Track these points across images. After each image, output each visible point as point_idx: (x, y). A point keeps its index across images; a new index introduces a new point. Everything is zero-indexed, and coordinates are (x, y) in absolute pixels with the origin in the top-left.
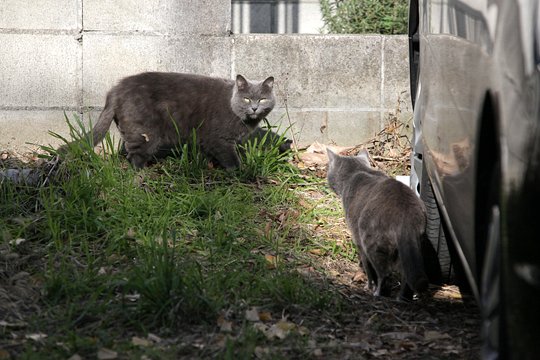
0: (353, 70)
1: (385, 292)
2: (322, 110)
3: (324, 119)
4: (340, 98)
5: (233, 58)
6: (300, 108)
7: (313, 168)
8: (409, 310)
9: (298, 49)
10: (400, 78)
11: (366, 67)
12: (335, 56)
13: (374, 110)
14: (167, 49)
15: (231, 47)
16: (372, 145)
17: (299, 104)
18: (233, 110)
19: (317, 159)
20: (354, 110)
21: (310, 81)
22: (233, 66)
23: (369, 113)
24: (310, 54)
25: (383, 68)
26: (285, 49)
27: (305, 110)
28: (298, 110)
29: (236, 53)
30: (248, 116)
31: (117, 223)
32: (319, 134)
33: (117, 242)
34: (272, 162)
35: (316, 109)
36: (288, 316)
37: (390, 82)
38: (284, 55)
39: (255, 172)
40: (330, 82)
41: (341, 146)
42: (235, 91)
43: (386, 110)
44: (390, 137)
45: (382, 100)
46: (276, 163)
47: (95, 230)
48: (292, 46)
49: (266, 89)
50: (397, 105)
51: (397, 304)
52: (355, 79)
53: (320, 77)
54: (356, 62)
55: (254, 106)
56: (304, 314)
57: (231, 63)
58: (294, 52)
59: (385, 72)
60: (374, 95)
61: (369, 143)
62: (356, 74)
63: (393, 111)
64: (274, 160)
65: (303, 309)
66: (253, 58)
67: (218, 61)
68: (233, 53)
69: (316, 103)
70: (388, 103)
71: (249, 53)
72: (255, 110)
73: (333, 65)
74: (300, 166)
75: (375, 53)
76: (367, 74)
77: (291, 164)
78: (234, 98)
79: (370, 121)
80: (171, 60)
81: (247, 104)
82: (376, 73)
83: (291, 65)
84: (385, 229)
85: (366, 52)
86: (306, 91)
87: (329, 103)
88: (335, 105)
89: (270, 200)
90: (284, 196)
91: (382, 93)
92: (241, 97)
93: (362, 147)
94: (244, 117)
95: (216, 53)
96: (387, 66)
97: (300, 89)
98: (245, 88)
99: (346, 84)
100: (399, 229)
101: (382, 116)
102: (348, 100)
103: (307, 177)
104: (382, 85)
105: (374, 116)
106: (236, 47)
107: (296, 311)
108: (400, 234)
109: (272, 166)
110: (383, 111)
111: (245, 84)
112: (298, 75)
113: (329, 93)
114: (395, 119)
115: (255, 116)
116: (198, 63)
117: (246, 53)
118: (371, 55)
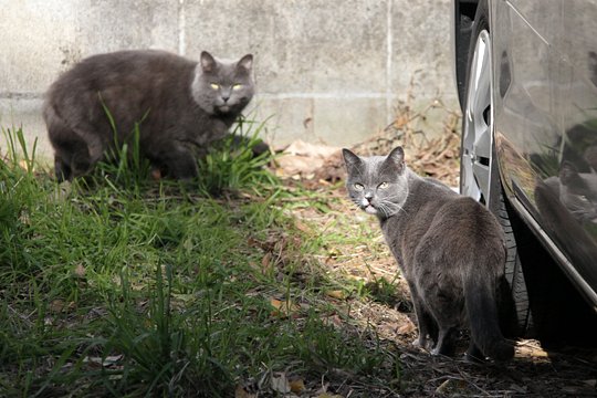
0: (349, 41)
1: (448, 350)
2: (305, 95)
3: (308, 110)
4: (330, 80)
5: (182, 24)
6: (276, 93)
7: (297, 177)
8: (484, 375)
9: (273, 12)
10: (414, 51)
11: (367, 36)
12: (323, 22)
13: (378, 95)
14: (90, 12)
15: (179, 9)
16: (375, 144)
17: (275, 88)
18: (196, 99)
19: (301, 164)
20: (350, 95)
21: (289, 56)
22: (182, 36)
23: (372, 101)
24: (289, 19)
25: (390, 39)
26: (254, 12)
27: (282, 96)
28: (273, 97)
29: (186, 18)
30: (216, 108)
31: (54, 257)
32: (300, 129)
33: (62, 284)
34: (243, 169)
35: (298, 95)
36: (328, 384)
37: (398, 58)
38: (253, 19)
39: (220, 182)
40: (317, 57)
41: (333, 146)
42: (198, 74)
43: (394, 96)
44: (400, 133)
45: (389, 82)
46: (249, 169)
47: (25, 266)
48: (265, 8)
49: (241, 72)
50: (409, 88)
51: (466, 367)
52: (352, 53)
53: (303, 51)
54: (352, 29)
55: (225, 94)
56: (349, 382)
57: (179, 31)
58: (267, 16)
59: (394, 43)
60: (378, 75)
61: (371, 141)
62: (353, 46)
63: (404, 97)
64: (246, 165)
65: (349, 375)
66: (210, 24)
67: (160, 28)
68: (182, 17)
69: (297, 86)
70: (397, 86)
71: (204, 17)
72: (226, 100)
73: (321, 34)
74: (279, 174)
75: (378, 17)
76: (368, 47)
77: (267, 170)
78: (197, 84)
79: (372, 112)
80: (95, 26)
81: (215, 92)
82: (380, 44)
83: (262, 33)
84: (449, 266)
85: (366, 16)
86: (283, 70)
87: (315, 86)
88: (324, 89)
89: (253, 221)
90: (272, 217)
91: (389, 72)
92: (207, 81)
93: (363, 147)
94: (210, 110)
95: (157, 17)
96: (395, 36)
97: (275, 67)
98: (212, 70)
99: (338, 59)
100: (469, 268)
101: (389, 104)
102: (342, 82)
103: (292, 190)
104: (389, 62)
105: (378, 104)
106: (186, 8)
107: (338, 379)
108: (468, 275)
109: (243, 175)
110: (391, 97)
111: (213, 64)
112: (273, 48)
113: (315, 73)
114: (407, 109)
115: (226, 109)
116: (133, 31)
117: (200, 17)
118: (373, 20)
